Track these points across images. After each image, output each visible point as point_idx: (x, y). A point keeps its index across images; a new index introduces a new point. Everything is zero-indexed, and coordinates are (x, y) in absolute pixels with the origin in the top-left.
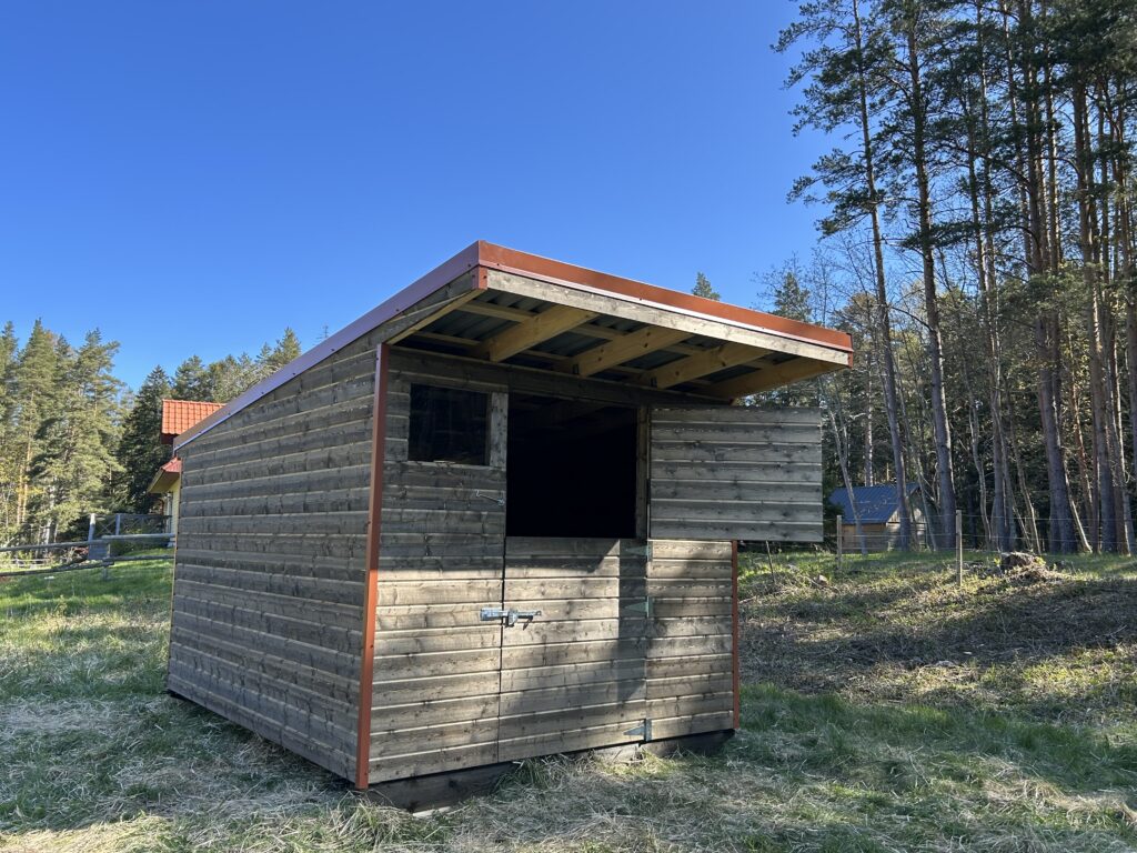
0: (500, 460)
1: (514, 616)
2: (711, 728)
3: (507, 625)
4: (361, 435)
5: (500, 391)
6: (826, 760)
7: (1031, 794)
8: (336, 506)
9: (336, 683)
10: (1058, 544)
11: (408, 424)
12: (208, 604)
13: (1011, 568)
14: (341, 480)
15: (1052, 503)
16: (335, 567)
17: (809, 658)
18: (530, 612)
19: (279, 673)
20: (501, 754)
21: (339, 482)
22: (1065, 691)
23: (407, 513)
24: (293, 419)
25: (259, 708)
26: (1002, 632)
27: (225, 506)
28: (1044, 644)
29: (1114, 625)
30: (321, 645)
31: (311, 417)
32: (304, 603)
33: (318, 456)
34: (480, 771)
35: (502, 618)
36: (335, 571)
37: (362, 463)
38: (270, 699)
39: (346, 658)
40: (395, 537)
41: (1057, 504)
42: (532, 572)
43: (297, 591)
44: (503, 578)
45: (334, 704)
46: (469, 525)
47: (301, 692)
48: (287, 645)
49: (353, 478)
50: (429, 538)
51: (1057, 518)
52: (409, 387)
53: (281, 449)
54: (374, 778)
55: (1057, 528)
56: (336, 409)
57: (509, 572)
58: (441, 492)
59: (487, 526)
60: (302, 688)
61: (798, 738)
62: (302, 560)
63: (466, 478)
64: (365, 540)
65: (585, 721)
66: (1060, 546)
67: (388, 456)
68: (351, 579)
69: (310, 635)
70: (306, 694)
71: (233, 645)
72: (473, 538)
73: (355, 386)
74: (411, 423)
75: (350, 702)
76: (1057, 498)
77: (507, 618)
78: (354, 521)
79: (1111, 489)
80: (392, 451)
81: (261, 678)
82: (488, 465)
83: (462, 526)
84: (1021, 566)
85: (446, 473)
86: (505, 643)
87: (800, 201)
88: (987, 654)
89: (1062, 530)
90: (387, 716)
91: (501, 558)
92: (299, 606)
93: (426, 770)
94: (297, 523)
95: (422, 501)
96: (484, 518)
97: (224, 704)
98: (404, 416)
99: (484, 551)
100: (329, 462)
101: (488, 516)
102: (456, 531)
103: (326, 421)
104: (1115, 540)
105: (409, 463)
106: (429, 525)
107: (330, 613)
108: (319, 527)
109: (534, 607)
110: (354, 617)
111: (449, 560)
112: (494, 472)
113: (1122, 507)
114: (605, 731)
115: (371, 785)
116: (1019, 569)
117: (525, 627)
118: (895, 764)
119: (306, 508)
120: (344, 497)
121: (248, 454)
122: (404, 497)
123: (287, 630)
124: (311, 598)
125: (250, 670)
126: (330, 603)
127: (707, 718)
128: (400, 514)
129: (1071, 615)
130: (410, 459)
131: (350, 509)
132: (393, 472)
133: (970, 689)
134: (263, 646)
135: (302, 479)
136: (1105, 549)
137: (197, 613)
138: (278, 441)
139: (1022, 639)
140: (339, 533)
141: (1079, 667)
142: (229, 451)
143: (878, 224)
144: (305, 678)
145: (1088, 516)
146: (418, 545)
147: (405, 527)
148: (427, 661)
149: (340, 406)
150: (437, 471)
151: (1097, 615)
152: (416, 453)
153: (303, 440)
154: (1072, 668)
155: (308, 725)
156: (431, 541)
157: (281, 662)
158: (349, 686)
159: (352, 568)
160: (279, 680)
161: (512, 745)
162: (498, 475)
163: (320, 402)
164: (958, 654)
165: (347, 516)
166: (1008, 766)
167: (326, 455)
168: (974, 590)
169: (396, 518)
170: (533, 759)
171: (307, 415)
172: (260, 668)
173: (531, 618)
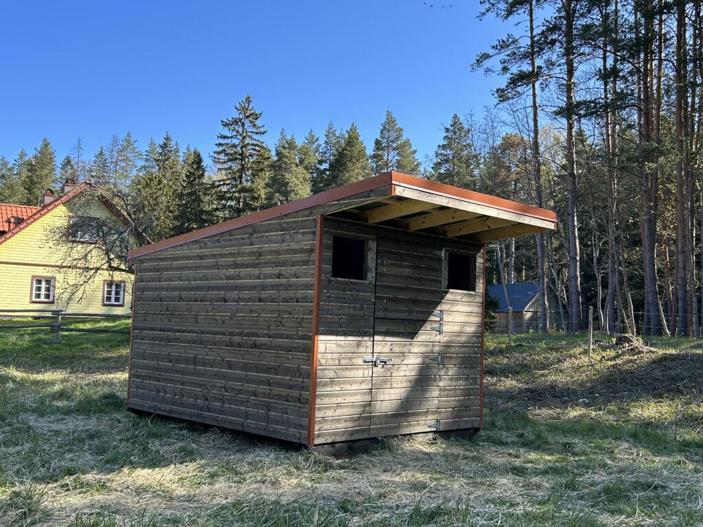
0: (372, 277)
1: (378, 361)
2: (469, 426)
3: (375, 366)
4: (306, 263)
5: (372, 240)
6: (532, 442)
7: (638, 455)
8: (286, 300)
9: (290, 394)
10: (649, 330)
11: (331, 258)
12: (169, 355)
13: (622, 344)
14: (290, 286)
15: (646, 301)
16: (286, 332)
17: (501, 397)
18: (386, 359)
19: (240, 391)
20: (372, 433)
21: (288, 287)
22: (653, 415)
23: (331, 305)
24: (247, 249)
25: (222, 412)
26: (617, 383)
27: (182, 296)
28: (642, 389)
29: (683, 379)
30: (277, 375)
31: (263, 249)
32: (261, 353)
33: (271, 272)
34: (362, 442)
35: (372, 362)
36: (287, 335)
37: (307, 277)
38: (232, 406)
39: (298, 381)
40: (326, 318)
41: (650, 302)
42: (387, 339)
43: (254, 346)
44: (373, 341)
45: (288, 405)
46: (358, 312)
47: (260, 401)
48: (246, 376)
49: (300, 285)
50: (341, 318)
51: (649, 312)
52: (332, 238)
53: (236, 266)
54: (317, 441)
55: (649, 319)
56: (285, 246)
57: (377, 338)
58: (345, 294)
59: (366, 313)
60: (261, 399)
61: (514, 433)
62: (259, 329)
63: (357, 287)
64: (311, 319)
65: (409, 419)
66: (650, 331)
67: (323, 275)
68: (299, 339)
69: (268, 370)
70: (265, 402)
71: (196, 378)
72: (360, 319)
73: (300, 235)
74: (333, 257)
75: (302, 403)
76: (650, 298)
77: (375, 362)
78: (301, 309)
79: (686, 292)
80: (325, 272)
81: (223, 396)
82: (365, 279)
83: (355, 312)
84: (628, 343)
85: (348, 284)
86: (374, 375)
87: (481, 70)
88: (608, 396)
89: (652, 320)
90: (322, 410)
91: (372, 330)
92: (257, 354)
93: (338, 439)
94: (253, 308)
95: (339, 299)
96: (364, 309)
97: (188, 413)
98: (329, 254)
99: (364, 327)
100: (279, 276)
101: (367, 307)
102: (353, 316)
103: (277, 252)
104: (686, 327)
105: (332, 278)
106: (340, 312)
107: (283, 357)
108: (272, 311)
109: (386, 356)
110: (303, 359)
111: (349, 331)
112: (370, 284)
113: (692, 305)
114: (419, 424)
115: (315, 445)
116: (627, 345)
117: (383, 367)
118: (569, 444)
119: (260, 300)
120: (293, 295)
121: (205, 267)
122: (330, 297)
123: (245, 367)
124: (267, 349)
125: (213, 391)
126: (283, 352)
127: (467, 421)
128: (328, 305)
129: (658, 373)
130: (332, 276)
131: (298, 302)
132: (326, 283)
133: (600, 414)
134: (225, 377)
135: (256, 284)
136: (680, 332)
137: (157, 361)
138: (234, 261)
139: (629, 387)
140: (290, 314)
141: (661, 402)
142: (187, 264)
143: (536, 92)
144: (264, 393)
145: (669, 310)
146: (336, 322)
147: (330, 312)
148: (339, 383)
149: (288, 245)
150: (344, 283)
151: (673, 373)
152: (336, 273)
153: (257, 262)
154: (657, 402)
155: (267, 418)
156: (341, 320)
157: (242, 385)
158: (300, 395)
159: (301, 333)
160: (240, 395)
161: (377, 429)
162: (372, 285)
163: (271, 242)
164: (591, 396)
165: (296, 305)
166: (626, 445)
167: (278, 272)
168: (599, 358)
169: (326, 307)
170: (385, 437)
171: (260, 248)
172: (223, 390)
173: (385, 362)
